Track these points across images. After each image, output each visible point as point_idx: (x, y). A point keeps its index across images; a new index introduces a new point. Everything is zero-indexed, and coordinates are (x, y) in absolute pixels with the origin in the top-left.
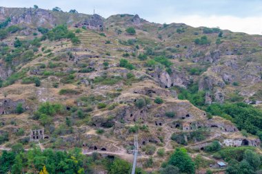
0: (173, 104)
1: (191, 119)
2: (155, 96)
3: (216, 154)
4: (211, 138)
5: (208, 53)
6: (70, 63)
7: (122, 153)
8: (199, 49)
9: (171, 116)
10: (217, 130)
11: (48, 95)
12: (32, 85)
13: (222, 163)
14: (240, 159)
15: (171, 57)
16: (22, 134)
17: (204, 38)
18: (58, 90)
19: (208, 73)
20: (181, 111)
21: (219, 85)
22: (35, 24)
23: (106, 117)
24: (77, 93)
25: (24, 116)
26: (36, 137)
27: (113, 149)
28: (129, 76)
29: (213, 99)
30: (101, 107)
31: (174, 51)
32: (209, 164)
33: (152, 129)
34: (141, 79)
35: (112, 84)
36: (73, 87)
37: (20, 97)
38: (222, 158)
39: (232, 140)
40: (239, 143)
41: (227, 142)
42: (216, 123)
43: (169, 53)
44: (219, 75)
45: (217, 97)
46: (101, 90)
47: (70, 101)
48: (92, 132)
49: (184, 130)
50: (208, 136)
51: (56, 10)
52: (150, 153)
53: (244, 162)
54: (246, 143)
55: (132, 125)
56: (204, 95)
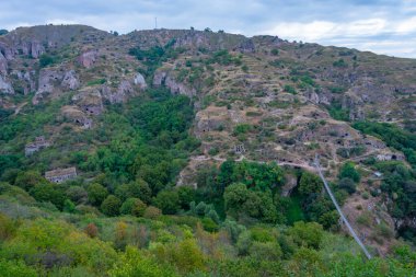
0: (334, 126)
1: (349, 138)
2: (319, 119)
3: (373, 167)
4: (368, 154)
5: (346, 75)
6: (247, 88)
7: (305, 165)
8: (337, 71)
9: (332, 135)
10: (372, 147)
11: (239, 117)
12: (225, 108)
13: (378, 174)
14: (392, 171)
15: (313, 77)
16: (228, 148)
17: (341, 61)
18: (244, 112)
19: (349, 93)
20: (342, 131)
21: (359, 104)
22: (194, 44)
23: (289, 137)
24: (259, 115)
25: (224, 133)
26: (238, 150)
27: (298, 162)
28: (296, 101)
29: (356, 116)
30: (282, 128)
31: (315, 72)
32: (369, 174)
33: (323, 146)
34: (306, 104)
35: (284, 108)
36: (254, 109)
37: (219, 117)
38: (378, 170)
39: (384, 155)
40: (389, 158)
41: (380, 157)
42: (370, 141)
43: (312, 73)
44: (358, 95)
45: (359, 115)
46: (277, 113)
47: (256, 121)
48: (279, 148)
49: (346, 146)
50: (365, 152)
51: (207, 30)
52: (326, 166)
53: (395, 173)
54: (394, 157)
55: (308, 143)
56: (348, 112)
